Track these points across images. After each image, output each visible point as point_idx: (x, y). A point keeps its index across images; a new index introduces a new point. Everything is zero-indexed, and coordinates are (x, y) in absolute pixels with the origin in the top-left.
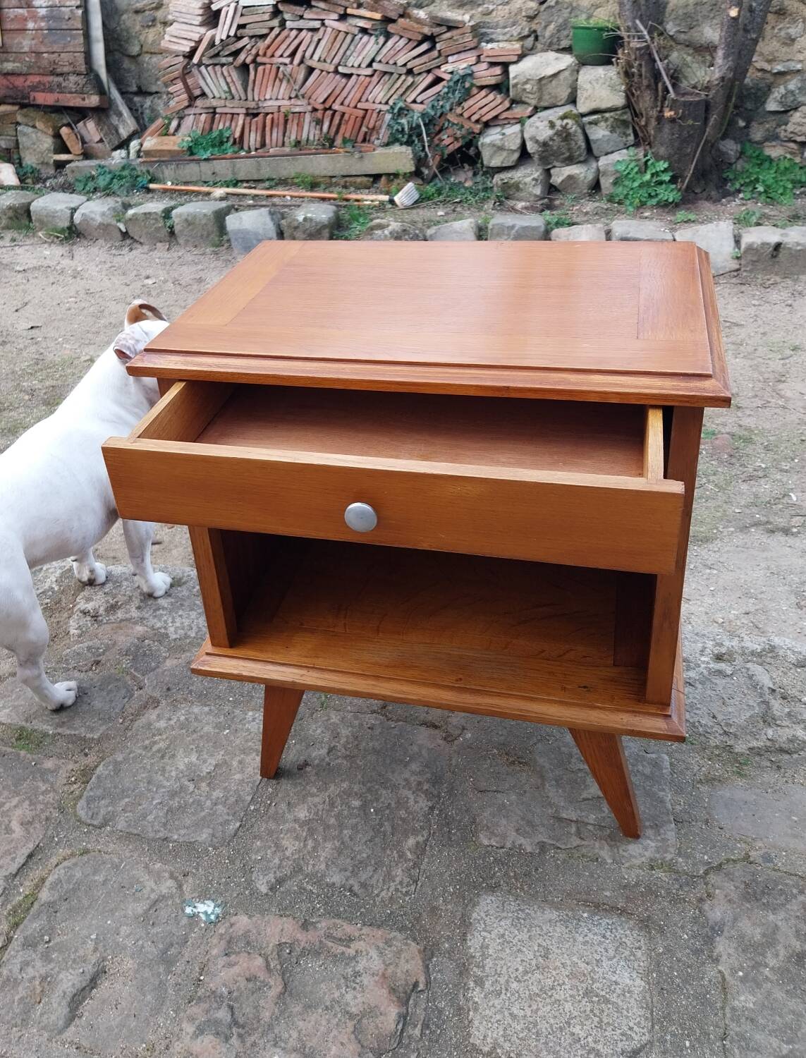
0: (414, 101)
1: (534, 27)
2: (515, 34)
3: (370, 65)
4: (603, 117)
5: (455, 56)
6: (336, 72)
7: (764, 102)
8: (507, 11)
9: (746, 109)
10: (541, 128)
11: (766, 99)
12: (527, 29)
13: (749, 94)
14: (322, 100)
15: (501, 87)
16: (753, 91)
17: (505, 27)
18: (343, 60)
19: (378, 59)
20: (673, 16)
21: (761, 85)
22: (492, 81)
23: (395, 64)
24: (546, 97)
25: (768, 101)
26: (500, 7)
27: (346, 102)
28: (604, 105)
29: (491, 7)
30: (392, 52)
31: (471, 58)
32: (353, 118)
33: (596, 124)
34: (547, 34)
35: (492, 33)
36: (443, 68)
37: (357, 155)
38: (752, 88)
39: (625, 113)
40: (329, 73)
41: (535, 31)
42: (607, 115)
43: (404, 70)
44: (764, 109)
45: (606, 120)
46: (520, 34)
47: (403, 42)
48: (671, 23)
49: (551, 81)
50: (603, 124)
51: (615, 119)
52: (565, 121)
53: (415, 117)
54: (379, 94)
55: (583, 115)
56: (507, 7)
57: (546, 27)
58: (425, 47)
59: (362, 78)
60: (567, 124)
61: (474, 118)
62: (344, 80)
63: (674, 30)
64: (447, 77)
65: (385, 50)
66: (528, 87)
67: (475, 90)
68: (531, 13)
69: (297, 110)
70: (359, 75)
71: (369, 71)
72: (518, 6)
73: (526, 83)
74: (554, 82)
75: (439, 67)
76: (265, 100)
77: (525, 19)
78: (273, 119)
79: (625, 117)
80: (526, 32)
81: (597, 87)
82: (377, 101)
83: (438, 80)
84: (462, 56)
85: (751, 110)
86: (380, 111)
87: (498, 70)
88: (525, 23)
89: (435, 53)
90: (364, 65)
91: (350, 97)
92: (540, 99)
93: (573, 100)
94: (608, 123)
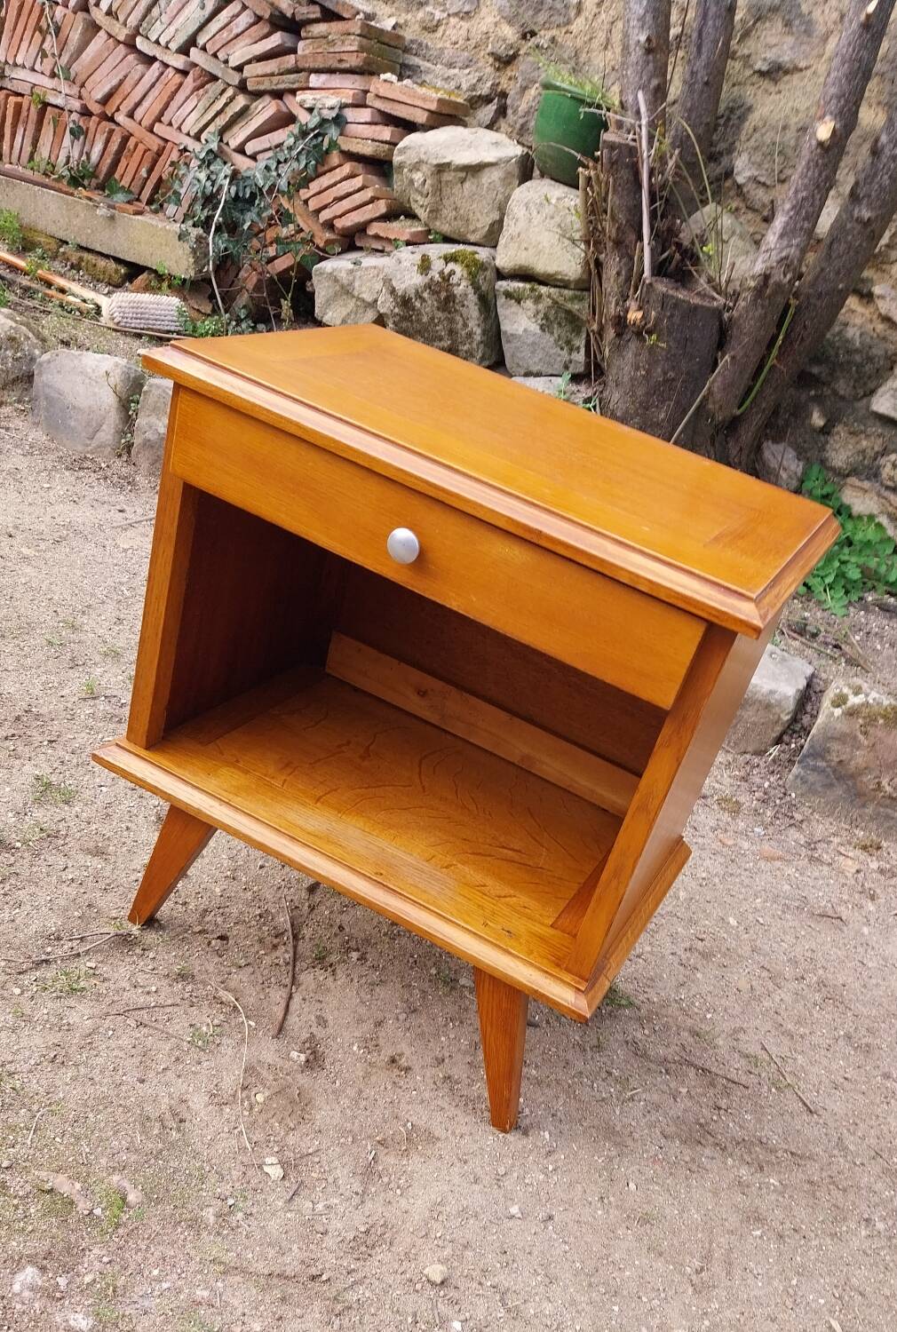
0: (241, 150)
1: (504, 84)
2: (464, 87)
3: (184, 50)
4: (532, 290)
5: (323, 77)
6: (131, 45)
7: (872, 392)
8: (463, 33)
9: (835, 393)
10: (405, 264)
11: (880, 386)
12: (489, 84)
13: (849, 362)
14: (99, 96)
15: (380, 166)
16: (858, 358)
17: (451, 65)
18: (144, 25)
19: (201, 41)
20: (752, 143)
21: (874, 351)
22: (367, 149)
23: (226, 62)
24: (447, 213)
25: (881, 390)
26: (453, 20)
27: (139, 114)
28: (542, 266)
29: (438, 15)
30: (225, 35)
31: (348, 87)
32: (141, 147)
33: (519, 301)
34: (523, 107)
35: (428, 72)
36: (300, 96)
37: (102, 211)
38: (857, 351)
39: (581, 299)
40: (119, 42)
41: (504, 95)
42: (543, 290)
43: (235, 79)
44: (868, 406)
45: (538, 299)
46: (473, 88)
47: (245, 19)
48: (745, 157)
49: (463, 181)
50: (529, 304)
51: (555, 302)
52: (451, 266)
53: (222, 175)
54: (190, 113)
55: (500, 275)
56: (465, 25)
57: (524, 89)
58: (276, 39)
59: (170, 72)
60: (452, 273)
61: (325, 215)
62: (140, 67)
63: (748, 174)
64: (303, 117)
65: (214, 26)
66: (418, 177)
67: (335, 158)
68: (502, 50)
69: (59, 101)
70: (166, 66)
71: (178, 61)
72: (484, 29)
73: (416, 167)
74: (467, 185)
75: (293, 92)
76: (15, 65)
77: (491, 60)
78: (18, 107)
79: (575, 307)
80: (485, 89)
81: (537, 219)
82: (185, 129)
83: (288, 119)
84: (336, 81)
85: (842, 398)
86: (185, 150)
87: (386, 133)
88: (489, 70)
89: (290, 61)
90: (174, 46)
91: (146, 104)
92: (435, 212)
93: (492, 238)
94: (541, 306)
